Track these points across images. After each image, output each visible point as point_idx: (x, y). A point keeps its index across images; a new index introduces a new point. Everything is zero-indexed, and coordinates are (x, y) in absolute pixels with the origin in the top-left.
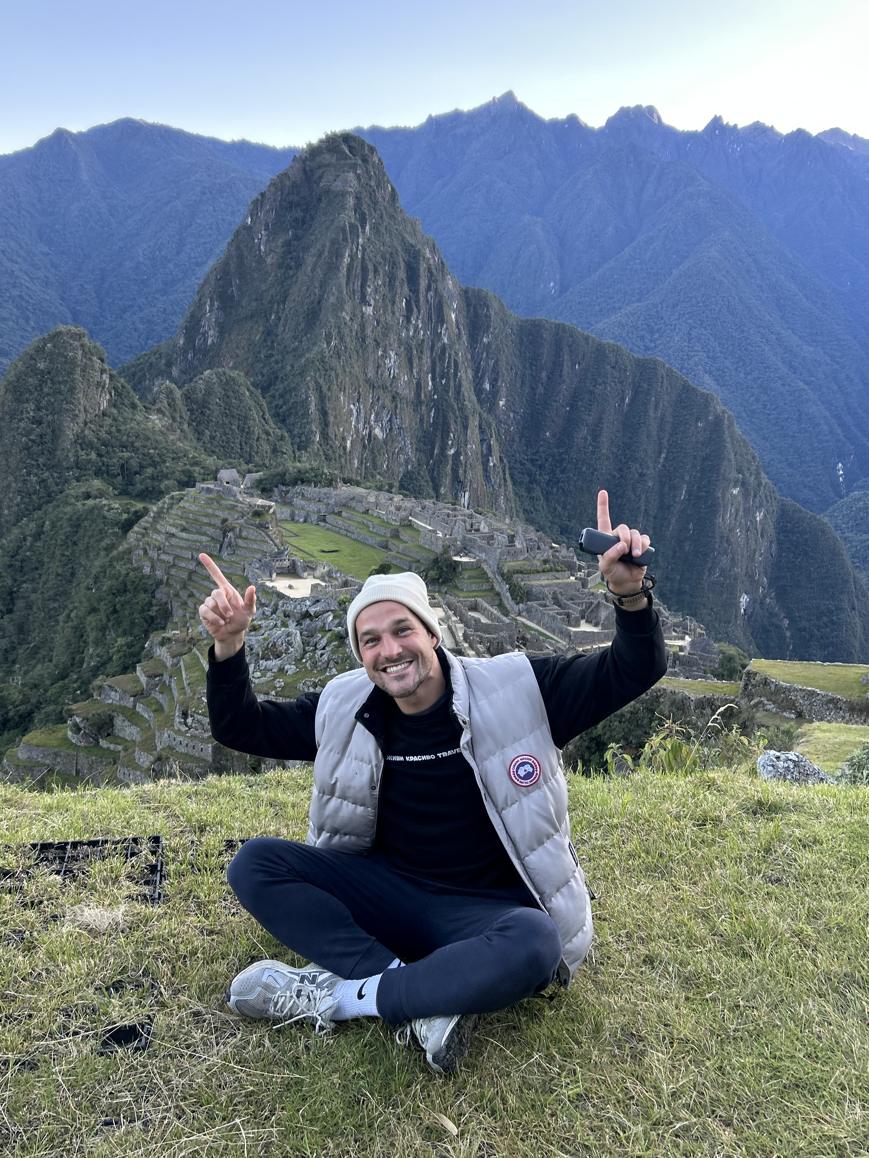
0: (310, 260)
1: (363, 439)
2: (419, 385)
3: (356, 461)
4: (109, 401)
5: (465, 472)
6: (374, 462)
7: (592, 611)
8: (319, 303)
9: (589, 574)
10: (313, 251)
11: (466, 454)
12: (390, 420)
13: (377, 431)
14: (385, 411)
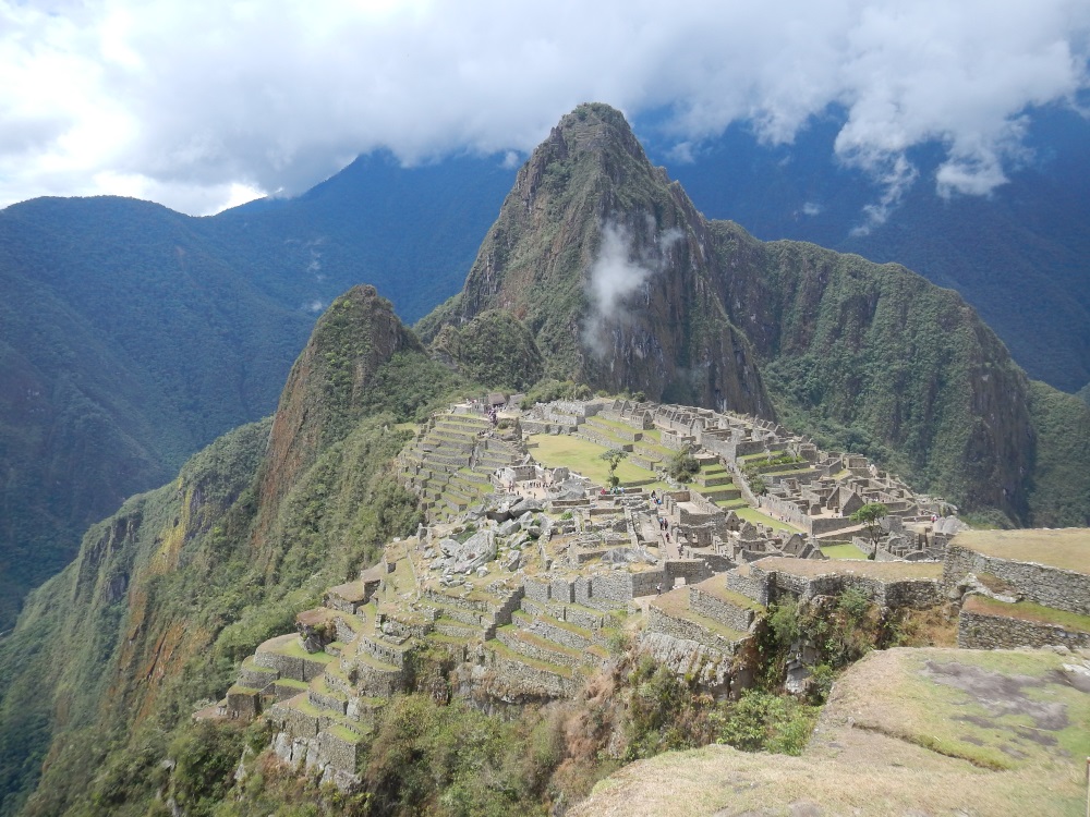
0: (570, 212)
1: (625, 360)
2: (673, 308)
3: (620, 381)
4: (398, 345)
5: (722, 381)
6: (637, 380)
7: (833, 497)
8: (580, 246)
10: (573, 203)
11: (721, 365)
12: (649, 341)
13: (638, 352)
14: (644, 333)
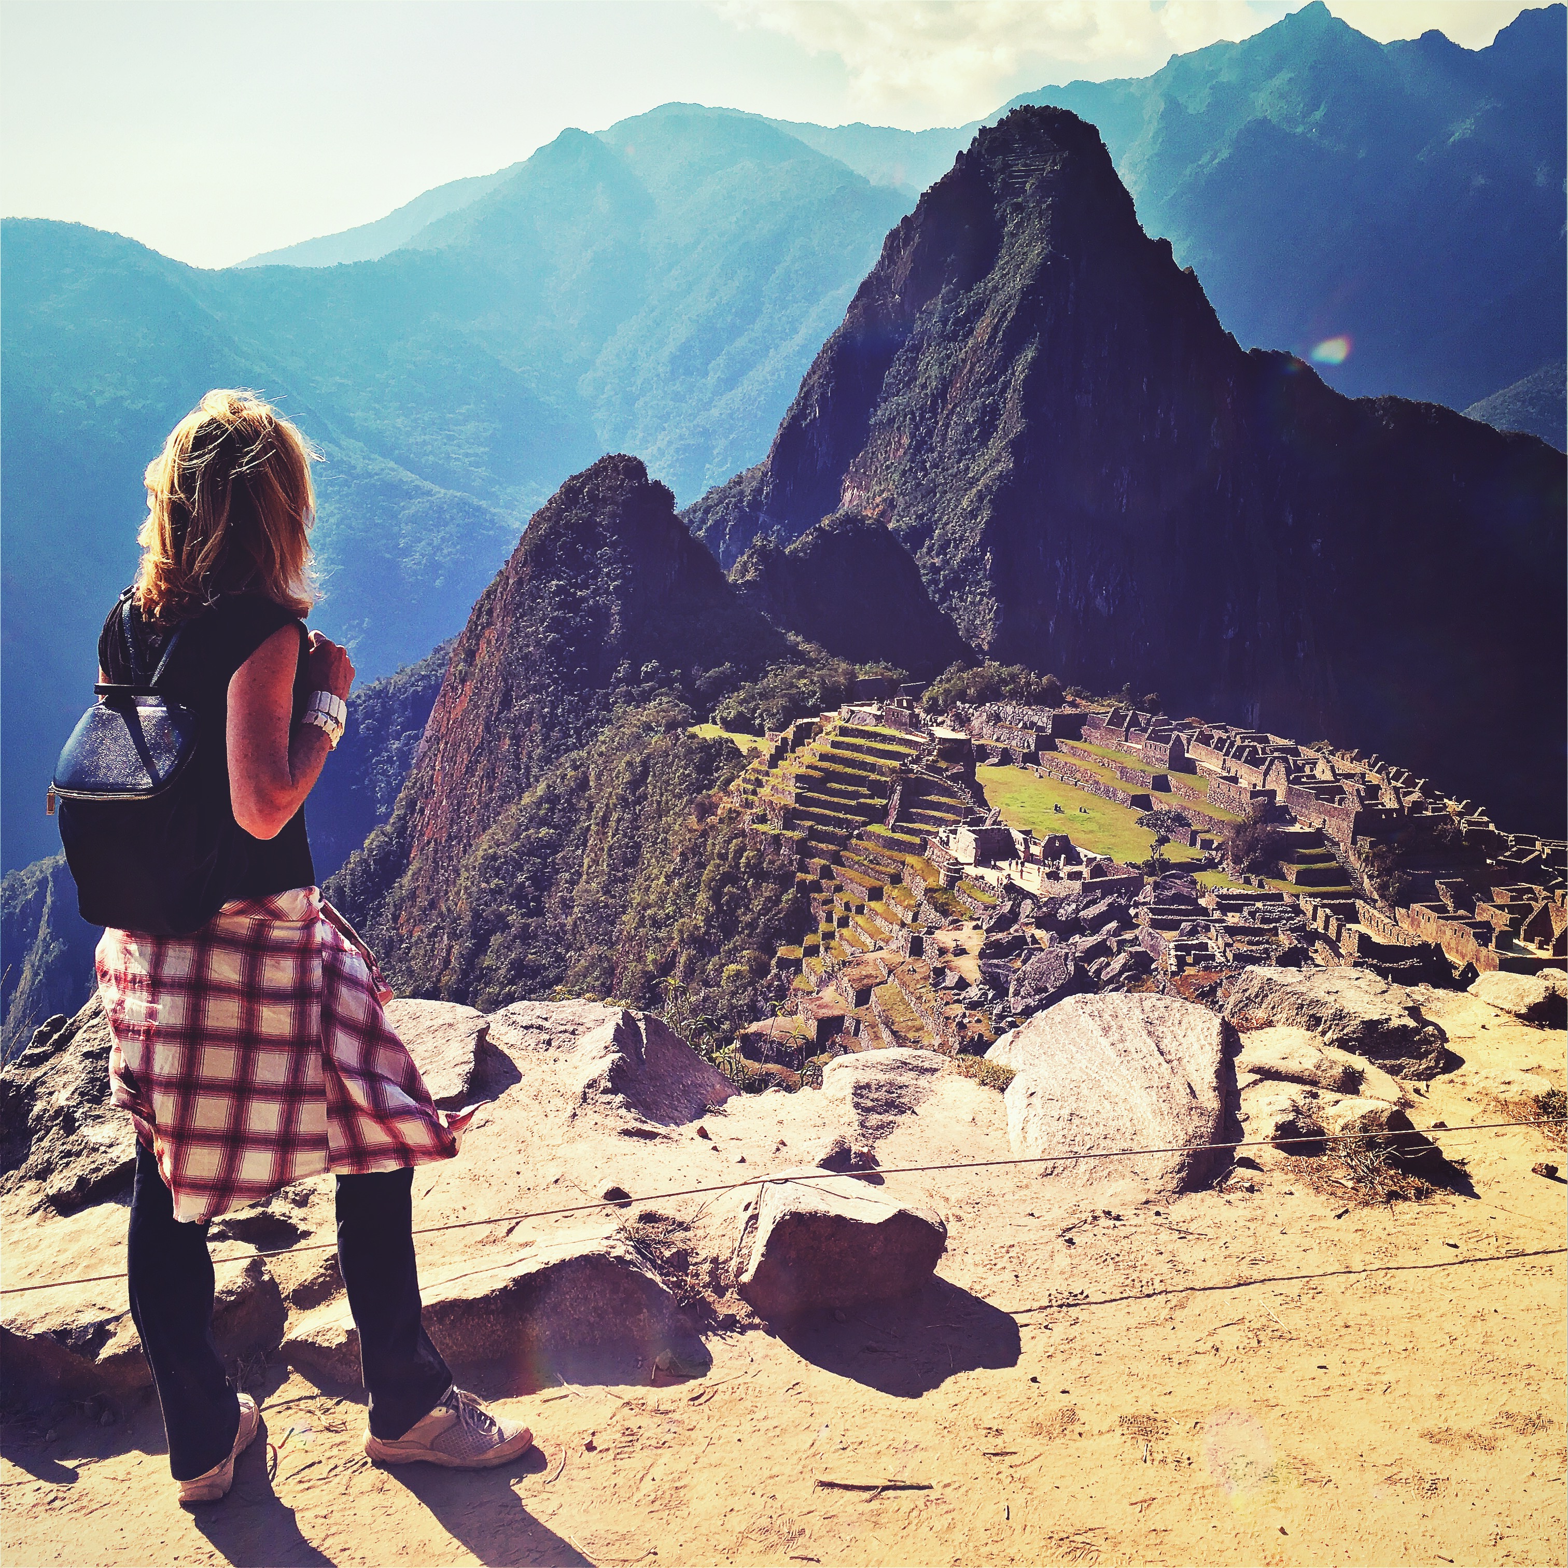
1: (1075, 616)
2: (1170, 523)
5: (1254, 668)
9: (1521, 854)
10: (993, 307)
12: (1121, 584)
13: (1100, 603)
14: (1113, 568)
